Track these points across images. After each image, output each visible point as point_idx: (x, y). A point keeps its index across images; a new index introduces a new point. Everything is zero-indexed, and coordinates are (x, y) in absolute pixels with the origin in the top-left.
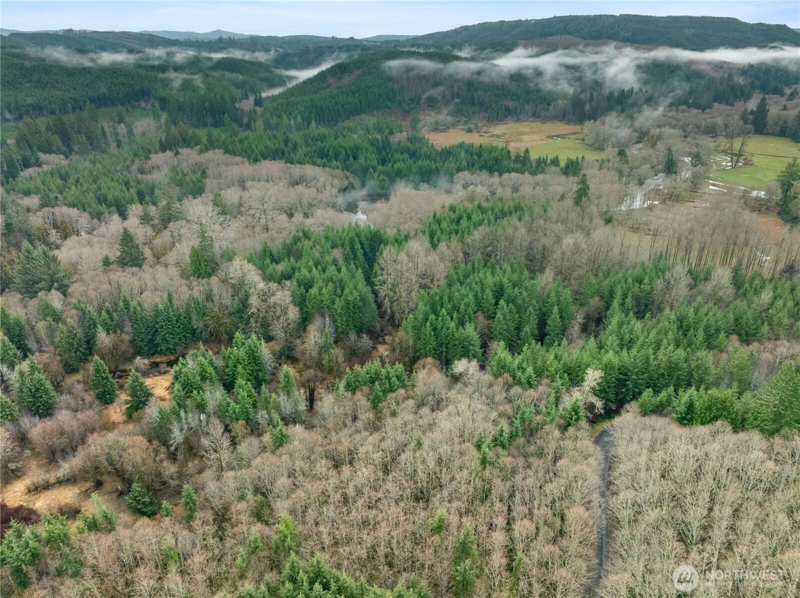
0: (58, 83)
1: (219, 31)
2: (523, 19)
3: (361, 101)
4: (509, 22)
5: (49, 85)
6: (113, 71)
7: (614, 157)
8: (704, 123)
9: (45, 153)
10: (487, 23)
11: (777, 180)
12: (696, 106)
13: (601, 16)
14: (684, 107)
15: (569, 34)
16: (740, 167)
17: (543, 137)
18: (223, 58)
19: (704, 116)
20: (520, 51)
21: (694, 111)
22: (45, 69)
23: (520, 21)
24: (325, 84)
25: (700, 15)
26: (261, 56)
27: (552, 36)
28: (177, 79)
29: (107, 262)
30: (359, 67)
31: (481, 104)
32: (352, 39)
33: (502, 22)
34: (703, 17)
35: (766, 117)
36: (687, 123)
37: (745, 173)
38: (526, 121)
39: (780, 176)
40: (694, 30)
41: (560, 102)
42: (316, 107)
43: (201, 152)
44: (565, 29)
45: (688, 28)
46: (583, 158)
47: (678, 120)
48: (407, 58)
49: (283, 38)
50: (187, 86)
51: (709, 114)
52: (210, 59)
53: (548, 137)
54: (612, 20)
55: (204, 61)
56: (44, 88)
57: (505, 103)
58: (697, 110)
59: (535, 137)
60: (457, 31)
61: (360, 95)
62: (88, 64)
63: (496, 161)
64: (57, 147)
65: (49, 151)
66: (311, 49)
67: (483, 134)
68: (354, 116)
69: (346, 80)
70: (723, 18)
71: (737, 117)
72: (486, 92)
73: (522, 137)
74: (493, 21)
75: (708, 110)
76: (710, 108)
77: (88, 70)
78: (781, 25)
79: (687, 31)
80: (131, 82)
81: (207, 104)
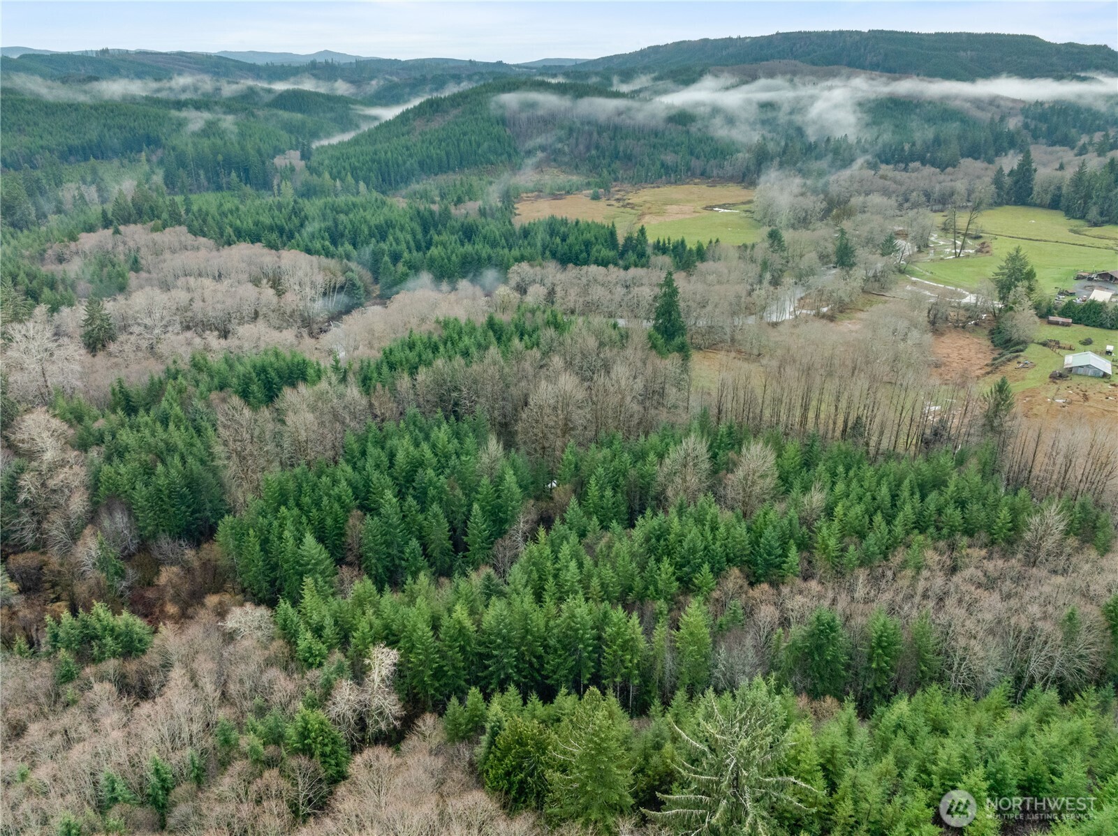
0: (28, 125)
1: (326, 51)
2: (735, 37)
3: (448, 154)
4: (715, 40)
5: (15, 129)
6: (108, 110)
7: (763, 241)
8: (937, 188)
10: (684, 42)
11: (992, 280)
12: (933, 164)
13: (840, 33)
14: (917, 164)
15: (795, 58)
16: (968, 256)
17: (699, 208)
18: (287, 91)
19: (942, 177)
20: (708, 82)
21: (929, 170)
22: (13, 105)
23: (730, 39)
24: (405, 129)
25: (983, 32)
26: (342, 88)
27: (767, 60)
28: (196, 120)
30: (459, 105)
31: (629, 158)
32: (500, 63)
33: (706, 41)
34: (987, 35)
35: (1032, 180)
36: (912, 188)
37: (969, 266)
38: (688, 183)
39: (997, 274)
40: (974, 53)
41: (740, 155)
42: (379, 163)
43: (155, 229)
44: (792, 50)
45: (965, 50)
47: (901, 184)
48: (530, 90)
49: (407, 62)
50: (210, 130)
51: (949, 174)
52: (269, 91)
53: (706, 208)
54: (857, 38)
55: (262, 93)
56: (7, 132)
57: (662, 157)
58: (933, 169)
59: (687, 208)
60: (643, 53)
61: (448, 145)
62: (81, 98)
63: (586, 246)
66: (429, 77)
67: (613, 202)
68: (436, 175)
69: (438, 123)
70: (1017, 36)
71: (988, 180)
72: (639, 140)
73: (668, 207)
74: (693, 39)
75: (949, 169)
76: (954, 166)
77: (73, 107)
78: (1100, 47)
79: (962, 54)
80: (132, 125)
81: (220, 158)
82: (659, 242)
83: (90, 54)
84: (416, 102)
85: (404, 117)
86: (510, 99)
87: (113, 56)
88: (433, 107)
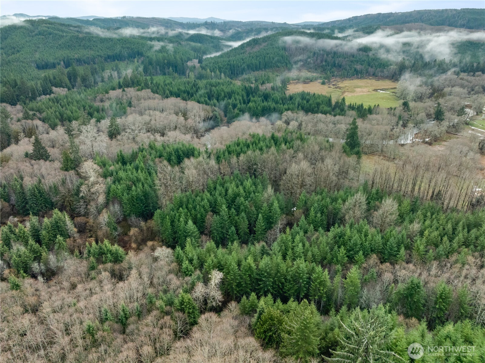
0: (94, 47)
1: (212, 17)
2: (394, 12)
3: (260, 62)
4: (384, 14)
5: (89, 48)
6: (124, 41)
7: (400, 106)
9: (56, 87)
13: (446, 10)
14: (480, 73)
15: (422, 22)
17: (371, 90)
18: (195, 34)
22: (89, 38)
23: (391, 13)
24: (242, 51)
26: (217, 33)
27: (409, 23)
28: (158, 45)
29: (27, 155)
30: (266, 41)
31: (340, 66)
32: (285, 23)
33: (380, 14)
36: (476, 84)
38: (366, 79)
41: (392, 67)
42: (230, 65)
43: (138, 90)
44: (421, 19)
46: (378, 105)
47: (470, 82)
49: (245, 22)
50: (163, 50)
52: (188, 34)
53: (374, 90)
54: (455, 12)
55: (184, 35)
56: (86, 49)
57: (355, 66)
59: (365, 90)
60: (349, 20)
61: (260, 59)
62: (115, 36)
63: (318, 105)
64: (65, 84)
65: (61, 86)
66: (254, 29)
67: (331, 86)
68: (254, 71)
69: (256, 49)
72: (345, 58)
73: (356, 89)
77: (111, 39)
80: (132, 47)
81: (166, 61)
82: (351, 104)
83: (119, 18)
84: (248, 40)
85: (242, 46)
86: (288, 39)
87: (127, 19)
88: (255, 42)
